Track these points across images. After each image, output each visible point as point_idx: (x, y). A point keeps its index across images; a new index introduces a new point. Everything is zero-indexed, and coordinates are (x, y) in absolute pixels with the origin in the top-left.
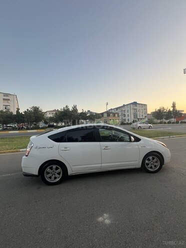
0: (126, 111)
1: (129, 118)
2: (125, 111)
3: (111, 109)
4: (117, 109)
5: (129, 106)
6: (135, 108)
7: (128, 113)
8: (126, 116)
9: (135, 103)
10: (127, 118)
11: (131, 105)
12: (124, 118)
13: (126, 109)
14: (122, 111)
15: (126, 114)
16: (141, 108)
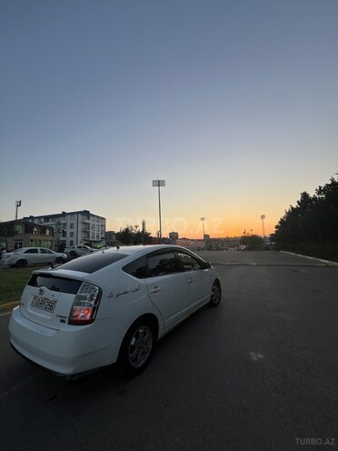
0: (68, 226)
1: (72, 239)
2: (65, 224)
3: (31, 217)
4: (47, 218)
5: (76, 216)
6: (87, 221)
7: (72, 230)
8: (68, 234)
9: (86, 213)
10: (68, 239)
11: (79, 215)
12: (62, 239)
13: (68, 220)
14: (59, 223)
15: (68, 231)
16: (96, 223)
